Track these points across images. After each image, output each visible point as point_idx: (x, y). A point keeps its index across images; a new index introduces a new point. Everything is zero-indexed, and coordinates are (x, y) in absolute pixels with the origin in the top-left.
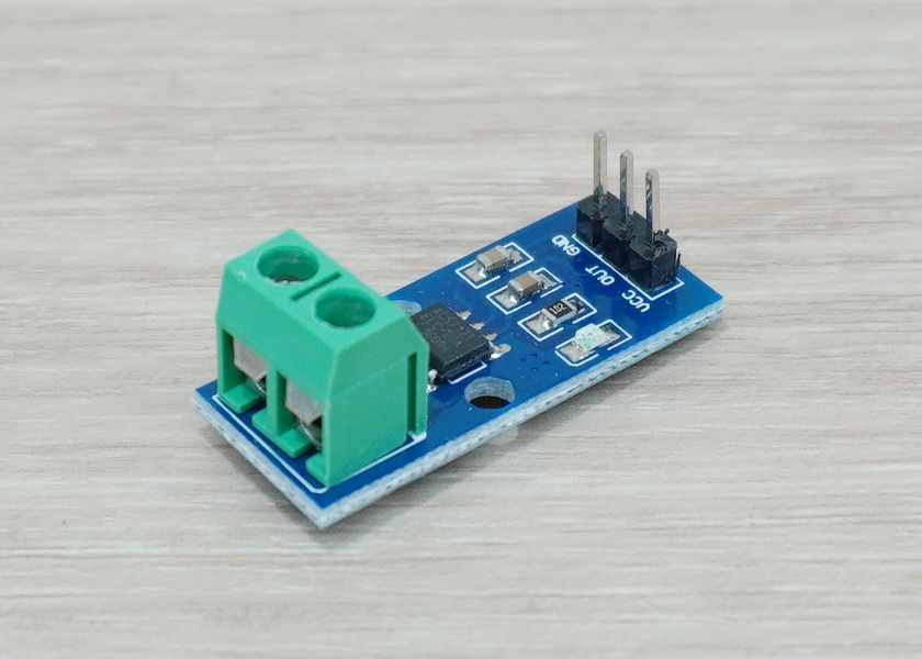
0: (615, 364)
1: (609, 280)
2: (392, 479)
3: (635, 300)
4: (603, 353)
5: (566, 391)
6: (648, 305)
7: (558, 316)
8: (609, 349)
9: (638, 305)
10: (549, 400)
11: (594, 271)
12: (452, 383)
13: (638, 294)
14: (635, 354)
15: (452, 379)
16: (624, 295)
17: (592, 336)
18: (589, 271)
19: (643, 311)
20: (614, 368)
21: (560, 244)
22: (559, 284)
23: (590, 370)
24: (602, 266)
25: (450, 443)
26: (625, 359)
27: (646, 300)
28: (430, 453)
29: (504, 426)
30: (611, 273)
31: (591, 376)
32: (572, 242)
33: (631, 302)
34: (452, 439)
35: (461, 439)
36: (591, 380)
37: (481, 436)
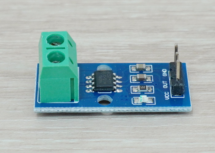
0: (146, 109)
1: (166, 87)
2: (60, 109)
3: (167, 95)
4: (144, 104)
5: (126, 110)
6: (169, 98)
7: (141, 89)
8: (146, 104)
9: (166, 97)
10: (120, 110)
11: (164, 83)
12: (98, 93)
13: (170, 94)
14: (154, 109)
15: (99, 92)
16: (165, 92)
17: (144, 99)
18: (163, 82)
19: (166, 99)
20: (145, 110)
21: (163, 71)
22: (152, 81)
23: (136, 107)
24: (168, 83)
25: (82, 107)
26: (150, 109)
27: (170, 97)
28: (75, 107)
29: (102, 110)
30: (168, 85)
31: (136, 109)
32: (167, 73)
33: (165, 96)
34: (83, 106)
35: (86, 108)
36: (135, 110)
37: (93, 110)
